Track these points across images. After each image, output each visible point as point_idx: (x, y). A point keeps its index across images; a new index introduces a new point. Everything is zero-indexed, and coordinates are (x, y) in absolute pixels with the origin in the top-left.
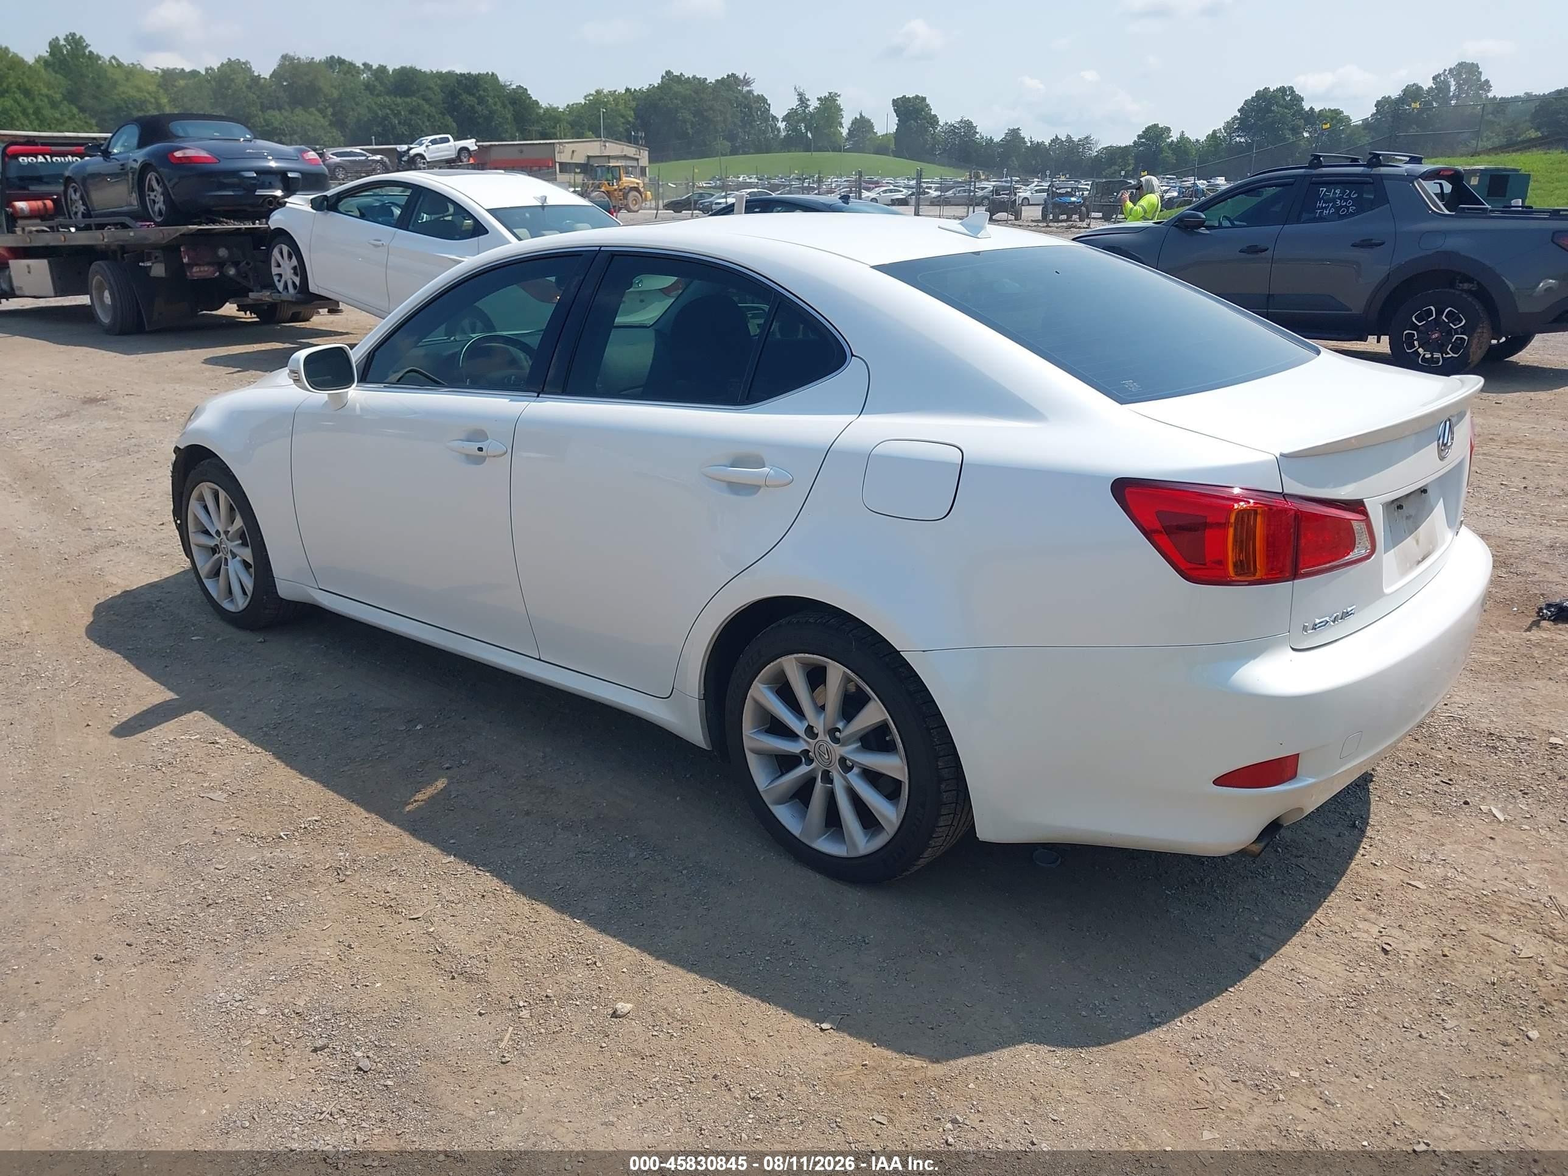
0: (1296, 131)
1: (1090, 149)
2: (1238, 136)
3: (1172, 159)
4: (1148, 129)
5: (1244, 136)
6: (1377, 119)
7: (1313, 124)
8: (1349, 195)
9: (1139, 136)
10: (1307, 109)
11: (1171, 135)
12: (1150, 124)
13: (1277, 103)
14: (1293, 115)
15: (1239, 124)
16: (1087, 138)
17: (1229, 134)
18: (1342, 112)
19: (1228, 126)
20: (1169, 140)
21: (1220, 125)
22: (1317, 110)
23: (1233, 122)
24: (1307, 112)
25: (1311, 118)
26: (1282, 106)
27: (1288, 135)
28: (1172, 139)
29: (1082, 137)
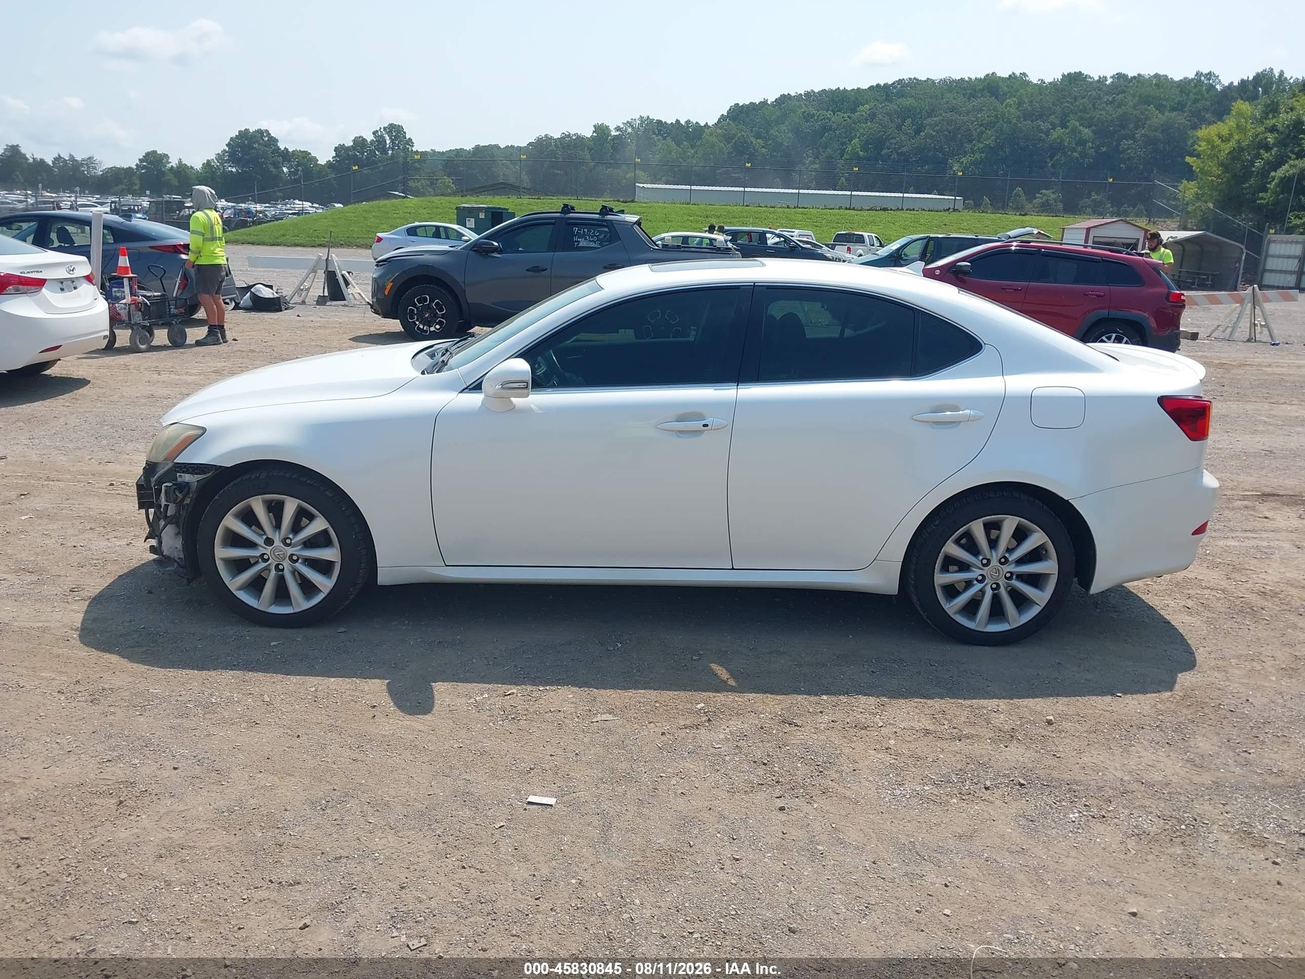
0: (277, 165)
1: (95, 168)
2: (230, 166)
3: (175, 182)
4: (148, 154)
5: (235, 167)
6: (336, 161)
7: (289, 161)
8: (594, 233)
9: (140, 160)
10: (283, 149)
11: (170, 161)
12: (149, 151)
13: (257, 142)
14: (272, 153)
15: (229, 156)
16: (89, 158)
17: (222, 164)
18: (310, 154)
19: (219, 157)
20: (169, 165)
21: (212, 156)
22: (290, 150)
23: (223, 154)
24: (283, 151)
25: (286, 156)
26: (261, 144)
27: (272, 169)
28: (170, 165)
29: (86, 156)
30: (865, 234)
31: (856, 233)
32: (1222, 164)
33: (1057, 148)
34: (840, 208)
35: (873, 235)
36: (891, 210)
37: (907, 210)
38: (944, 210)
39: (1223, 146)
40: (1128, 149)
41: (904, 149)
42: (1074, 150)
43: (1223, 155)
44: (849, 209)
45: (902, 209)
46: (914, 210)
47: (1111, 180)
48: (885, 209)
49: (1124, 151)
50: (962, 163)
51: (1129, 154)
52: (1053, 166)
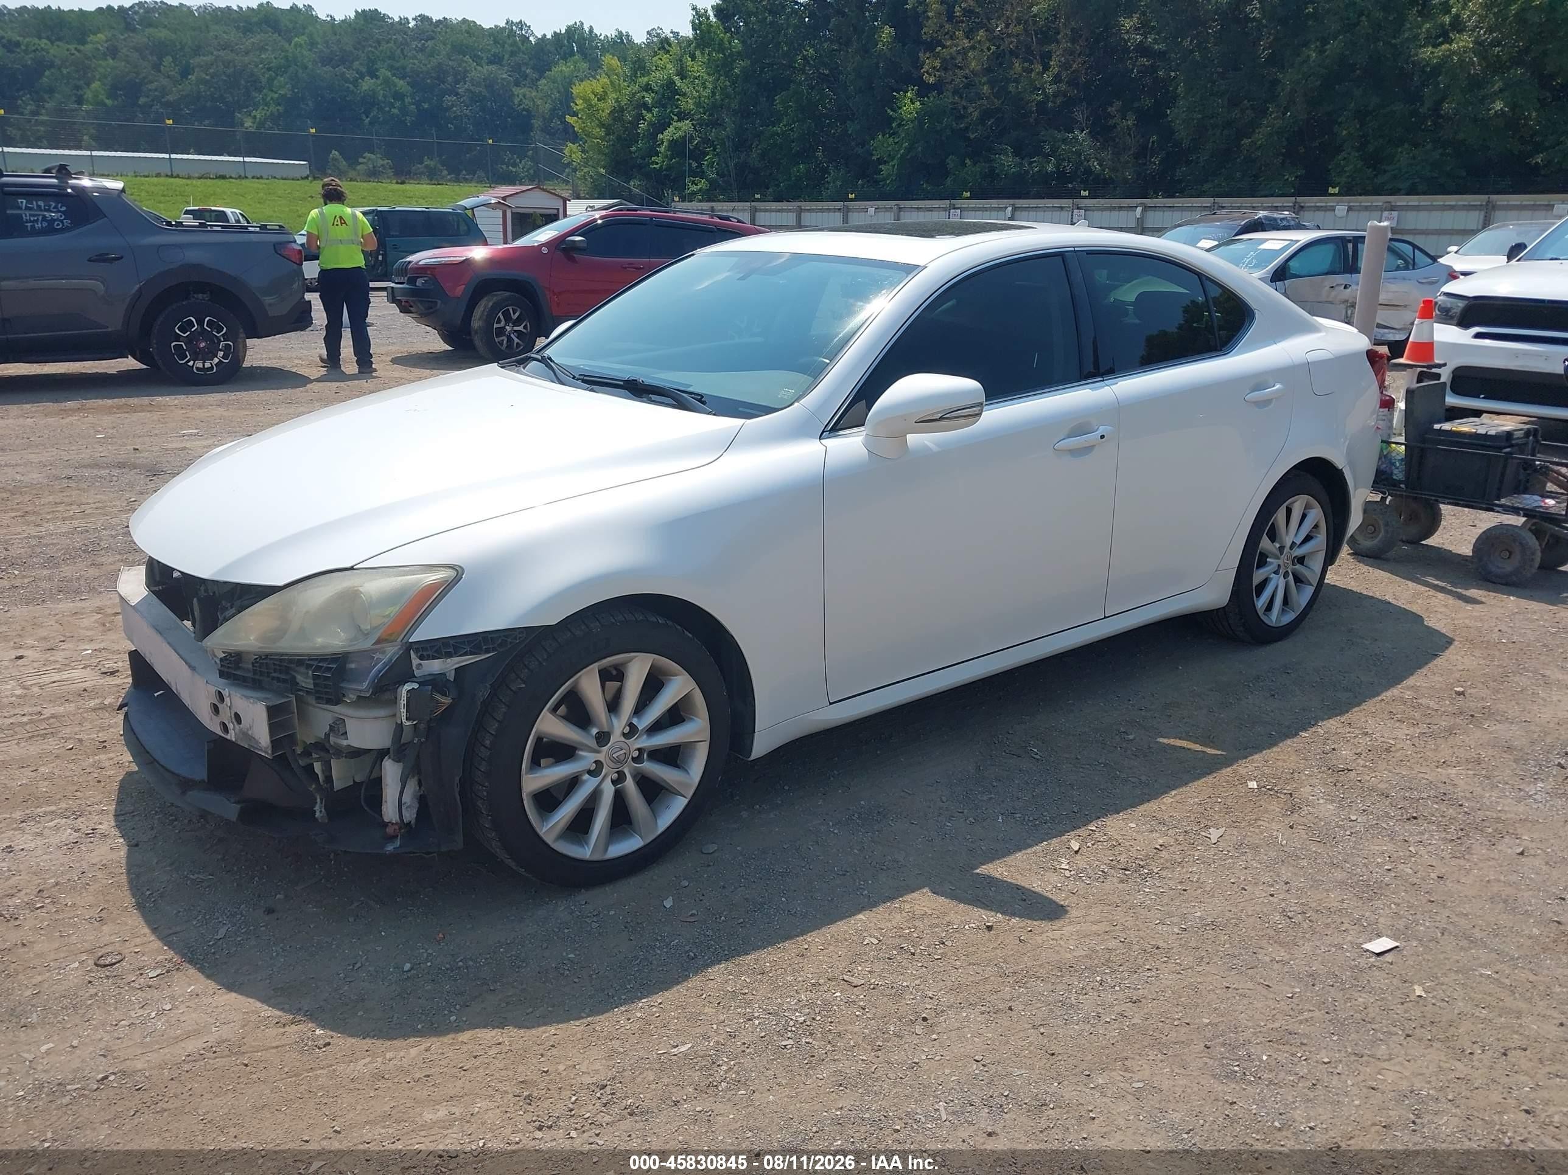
8: (56, 208)
30: (228, 211)
31: (213, 208)
32: (602, 125)
33: (370, 102)
34: (158, 175)
35: (238, 211)
36: (231, 177)
37: (253, 178)
38: (302, 178)
39: (601, 105)
40: (453, 105)
41: (170, 98)
42: (392, 105)
43: (604, 115)
44: (172, 176)
45: (247, 177)
46: (261, 177)
47: (490, 141)
48: (223, 177)
49: (449, 108)
50: (255, 118)
51: (455, 112)
52: (370, 123)
